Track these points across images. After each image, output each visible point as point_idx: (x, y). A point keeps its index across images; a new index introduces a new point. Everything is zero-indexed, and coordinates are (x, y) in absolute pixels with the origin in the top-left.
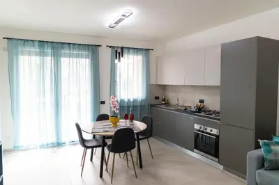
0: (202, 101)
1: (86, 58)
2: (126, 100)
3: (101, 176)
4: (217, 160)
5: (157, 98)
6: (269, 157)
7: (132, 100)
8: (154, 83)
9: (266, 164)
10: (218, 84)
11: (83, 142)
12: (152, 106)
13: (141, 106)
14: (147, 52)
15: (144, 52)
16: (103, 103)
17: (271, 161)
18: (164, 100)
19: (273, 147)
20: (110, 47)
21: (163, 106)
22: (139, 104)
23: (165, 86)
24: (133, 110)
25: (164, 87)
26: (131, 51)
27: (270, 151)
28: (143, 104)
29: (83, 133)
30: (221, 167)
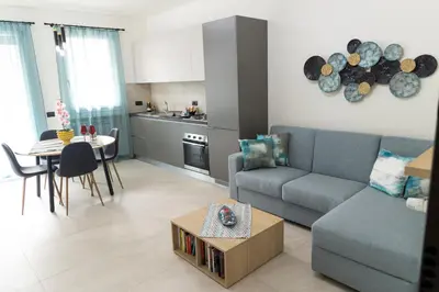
0: (195, 103)
1: (10, 43)
2: (90, 110)
3: (52, 210)
4: (207, 172)
5: (139, 103)
6: (248, 156)
7: (99, 109)
8: (133, 82)
9: (245, 164)
10: (202, 78)
11: (19, 169)
12: (131, 115)
13: (115, 117)
14: (115, 33)
15: (110, 34)
16: (51, 115)
17: (249, 160)
18: (149, 106)
19: (251, 146)
20: (52, 25)
21: (149, 115)
22: (111, 114)
23: (149, 84)
24: (103, 123)
25: (148, 87)
26: (88, 31)
27: (248, 151)
28: (118, 113)
29: (16, 156)
30: (213, 180)
